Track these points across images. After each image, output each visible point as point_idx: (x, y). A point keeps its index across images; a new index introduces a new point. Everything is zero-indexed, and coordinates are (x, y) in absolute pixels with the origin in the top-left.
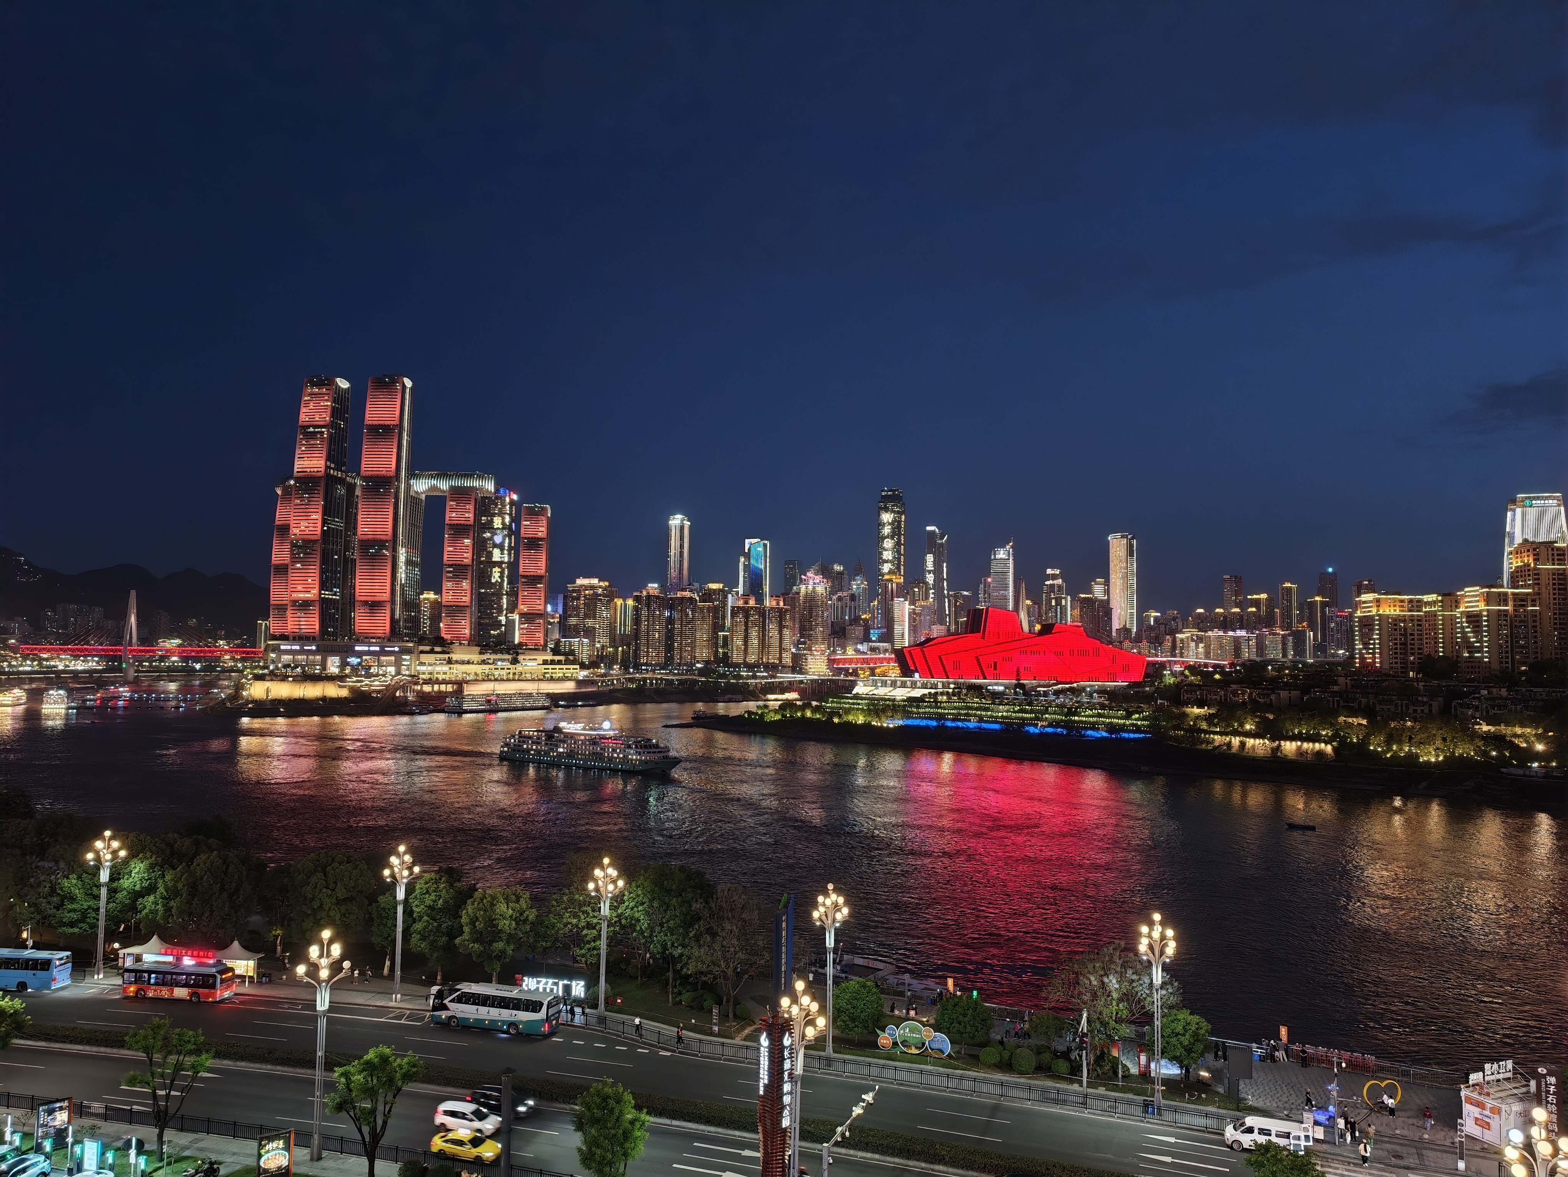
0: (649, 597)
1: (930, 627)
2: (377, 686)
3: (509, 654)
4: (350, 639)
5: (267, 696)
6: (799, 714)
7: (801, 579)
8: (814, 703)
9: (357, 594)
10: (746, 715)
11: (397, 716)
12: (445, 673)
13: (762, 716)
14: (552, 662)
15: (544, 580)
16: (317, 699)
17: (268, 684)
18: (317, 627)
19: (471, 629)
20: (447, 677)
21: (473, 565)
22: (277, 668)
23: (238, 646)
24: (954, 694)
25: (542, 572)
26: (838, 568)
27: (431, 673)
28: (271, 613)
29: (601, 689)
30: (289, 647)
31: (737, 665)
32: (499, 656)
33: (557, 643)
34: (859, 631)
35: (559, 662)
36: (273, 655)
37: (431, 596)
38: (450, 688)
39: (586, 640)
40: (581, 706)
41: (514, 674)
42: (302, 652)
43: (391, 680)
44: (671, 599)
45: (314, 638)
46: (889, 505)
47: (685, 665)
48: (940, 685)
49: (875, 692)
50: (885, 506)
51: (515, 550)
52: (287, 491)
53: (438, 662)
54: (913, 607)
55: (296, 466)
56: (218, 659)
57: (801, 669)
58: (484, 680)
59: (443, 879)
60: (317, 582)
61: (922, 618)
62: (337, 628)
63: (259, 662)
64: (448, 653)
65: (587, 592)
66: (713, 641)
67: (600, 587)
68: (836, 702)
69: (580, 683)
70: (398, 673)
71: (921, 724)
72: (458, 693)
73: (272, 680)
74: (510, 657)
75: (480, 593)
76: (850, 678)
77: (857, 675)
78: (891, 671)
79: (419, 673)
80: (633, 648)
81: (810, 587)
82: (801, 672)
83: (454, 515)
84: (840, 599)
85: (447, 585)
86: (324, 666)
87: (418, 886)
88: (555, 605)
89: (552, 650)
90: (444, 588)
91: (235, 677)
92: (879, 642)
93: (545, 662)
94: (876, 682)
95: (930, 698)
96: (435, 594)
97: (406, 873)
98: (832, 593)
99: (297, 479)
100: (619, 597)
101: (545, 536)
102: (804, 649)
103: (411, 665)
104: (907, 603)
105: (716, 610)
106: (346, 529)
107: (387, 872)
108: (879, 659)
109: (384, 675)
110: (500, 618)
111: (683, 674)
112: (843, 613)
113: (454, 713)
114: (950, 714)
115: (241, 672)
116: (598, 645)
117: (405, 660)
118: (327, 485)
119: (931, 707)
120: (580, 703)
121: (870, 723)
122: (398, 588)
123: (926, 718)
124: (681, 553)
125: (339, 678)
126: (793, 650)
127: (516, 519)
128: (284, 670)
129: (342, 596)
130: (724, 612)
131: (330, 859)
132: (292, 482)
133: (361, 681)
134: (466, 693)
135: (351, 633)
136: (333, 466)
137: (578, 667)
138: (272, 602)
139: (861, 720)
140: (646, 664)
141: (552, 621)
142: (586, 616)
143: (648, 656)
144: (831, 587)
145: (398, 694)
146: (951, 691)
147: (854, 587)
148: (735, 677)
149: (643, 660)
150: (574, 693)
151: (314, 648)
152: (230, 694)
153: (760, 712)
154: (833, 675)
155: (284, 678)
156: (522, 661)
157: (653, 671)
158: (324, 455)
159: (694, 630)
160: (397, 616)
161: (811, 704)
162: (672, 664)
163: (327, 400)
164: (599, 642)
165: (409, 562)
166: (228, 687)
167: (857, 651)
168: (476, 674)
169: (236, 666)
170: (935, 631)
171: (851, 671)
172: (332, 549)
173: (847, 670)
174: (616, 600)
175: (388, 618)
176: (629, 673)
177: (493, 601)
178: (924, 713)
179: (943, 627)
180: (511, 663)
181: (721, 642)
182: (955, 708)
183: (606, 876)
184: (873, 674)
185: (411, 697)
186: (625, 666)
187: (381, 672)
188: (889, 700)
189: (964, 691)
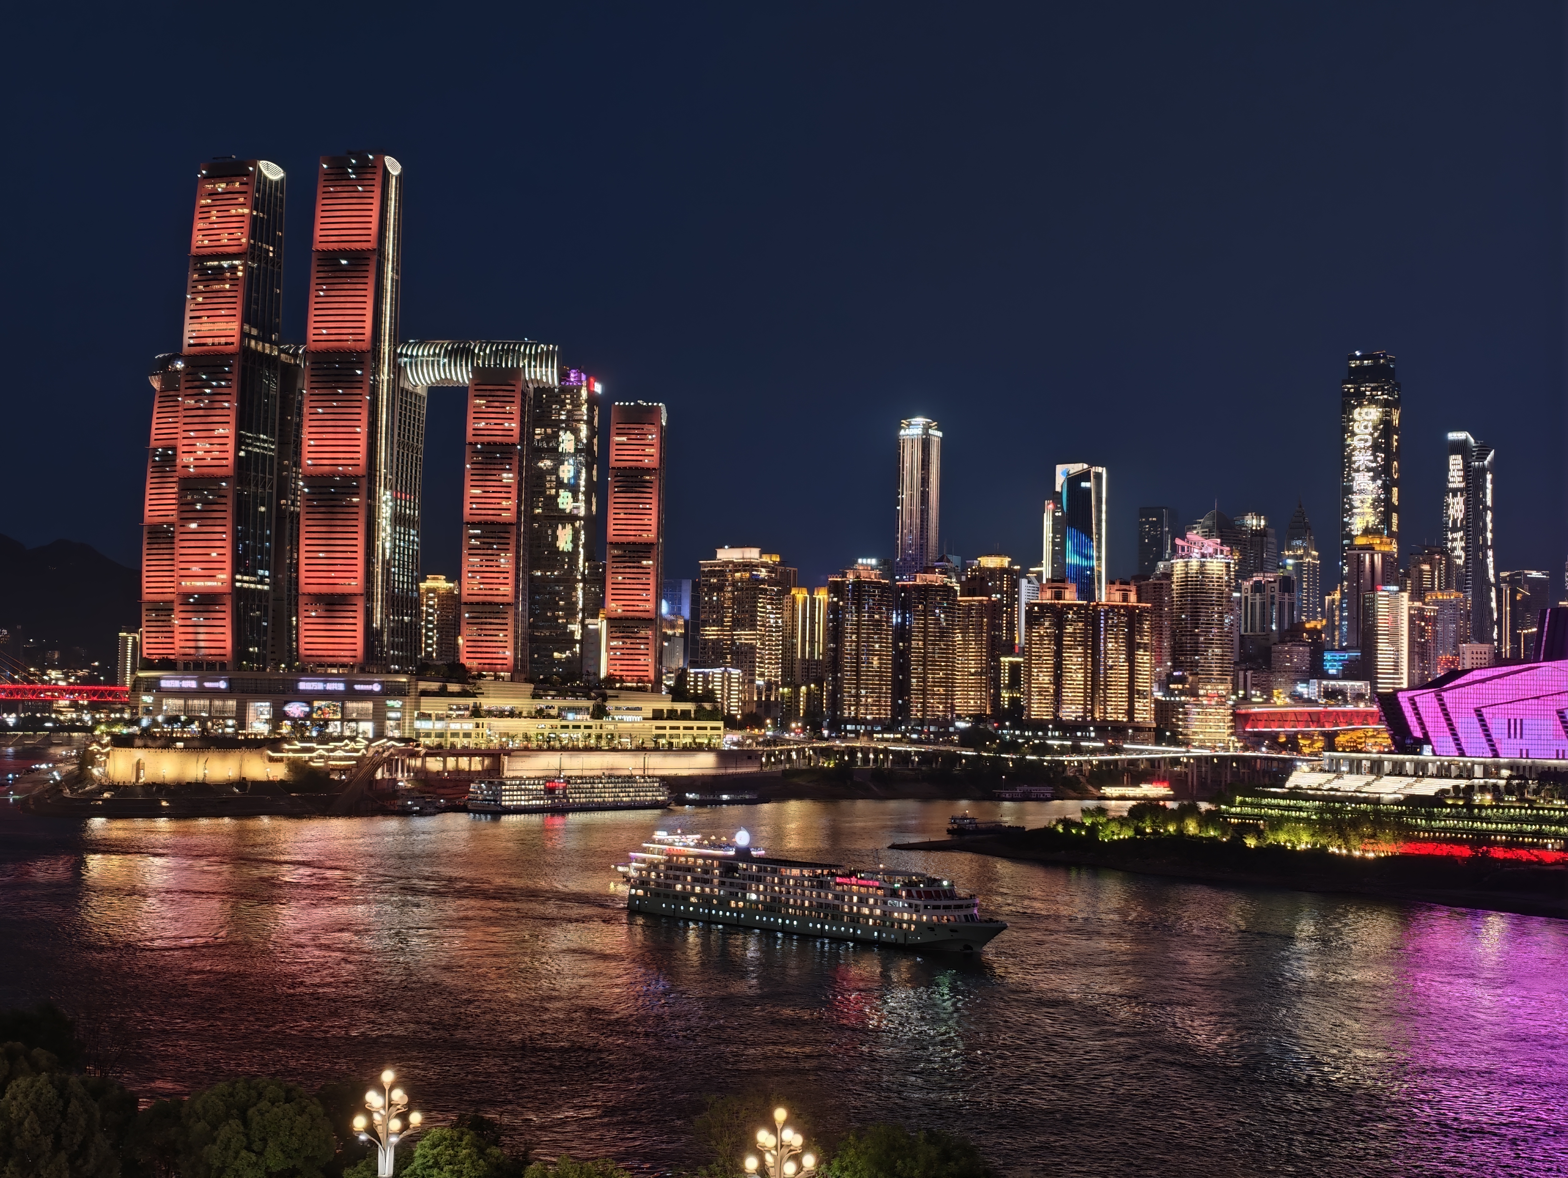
0: (858, 585)
1: (1456, 647)
2: (341, 759)
3: (589, 698)
4: (289, 666)
5: (138, 778)
6: (1171, 828)
7: (1174, 547)
8: (1204, 806)
9: (302, 580)
10: (1060, 829)
11: (379, 818)
12: (467, 735)
13: (1093, 830)
14: (672, 715)
15: (654, 552)
16: (229, 785)
17: (138, 754)
18: (229, 644)
19: (516, 649)
20: (471, 743)
21: (518, 524)
22: (155, 723)
23: (84, 681)
24: (1509, 790)
25: (650, 536)
26: (1253, 522)
27: (440, 735)
28: (144, 618)
29: (766, 769)
30: (176, 684)
31: (1040, 725)
32: (570, 702)
33: (682, 676)
34: (1299, 656)
35: (685, 715)
36: (148, 699)
37: (441, 584)
38: (477, 764)
39: (736, 672)
40: (727, 802)
41: (599, 737)
42: (200, 693)
43: (367, 748)
44: (904, 588)
45: (223, 665)
46: (1367, 389)
47: (933, 722)
48: (1478, 771)
49: (1335, 784)
50: (1357, 390)
51: (596, 489)
52: (171, 381)
53: (454, 714)
54: (1418, 604)
55: (187, 334)
56: (47, 705)
57: (1175, 734)
58: (540, 749)
59: (467, 1138)
60: (228, 558)
61: (1439, 628)
62: (265, 648)
63: (122, 711)
64: (474, 695)
65: (738, 575)
66: (991, 673)
67: (764, 565)
68: (1252, 805)
69: (724, 756)
70: (379, 734)
71: (1437, 853)
72: (493, 774)
73: (146, 746)
74: (590, 704)
75: (532, 578)
76: (1284, 755)
77: (1296, 748)
78: (1371, 741)
79: (418, 735)
80: (827, 687)
81: (1194, 564)
82: (1174, 741)
83: (482, 425)
84: (1258, 587)
85: (471, 562)
86: (242, 723)
87: (418, 1152)
88: (676, 604)
89: (671, 690)
90: (465, 568)
91: (79, 740)
92: (1345, 677)
93: (658, 715)
94: (1338, 764)
95: (1456, 797)
96: (448, 580)
97: (395, 1125)
98: (1243, 573)
99: (188, 359)
100: (800, 586)
101: (656, 465)
102: (1182, 693)
103: (403, 718)
104: (1405, 595)
105: (994, 610)
106: (282, 454)
107: (359, 1123)
108: (1345, 713)
109: (353, 739)
110: (572, 627)
111: (928, 742)
112: (1266, 620)
113: (485, 813)
114: (1502, 832)
115: (91, 730)
116: (760, 682)
117: (393, 709)
118: (244, 370)
119: (1458, 817)
120: (725, 797)
121: (1324, 848)
122: (378, 569)
123: (1446, 841)
124: (925, 497)
125: (273, 743)
126: (1159, 695)
127: (602, 432)
128: (167, 728)
129: (274, 584)
130: (1011, 615)
131: (253, 1093)
132: (180, 365)
133: (311, 750)
134: (507, 774)
135: (292, 655)
136: (254, 332)
137: (721, 724)
138: (146, 597)
139: (1304, 842)
140: (855, 721)
141: (670, 632)
142: (737, 624)
143: (858, 704)
144: (1239, 563)
145: (379, 775)
146: (1502, 783)
147: (1290, 561)
148: (1035, 750)
149: (849, 712)
150: (714, 777)
151: (222, 685)
152: (70, 773)
153: (1088, 822)
154: (1245, 748)
155: (167, 743)
156: (613, 712)
157: (869, 734)
158: (238, 312)
159: (949, 653)
160: (376, 624)
161: (1197, 808)
162: (907, 720)
163: (242, 205)
164: (762, 675)
165: (398, 519)
166: (66, 760)
167: (1298, 698)
168: (527, 737)
169: (81, 720)
170: (1468, 656)
171: (1282, 739)
172: (256, 495)
173: (1274, 737)
174: (794, 591)
175: (360, 627)
176: (822, 738)
177: (558, 593)
178: (1445, 829)
179: (1485, 647)
180: (593, 717)
181: (1005, 679)
182: (1512, 820)
183: (781, 1145)
184: (1331, 746)
185: (403, 781)
186: (813, 721)
187: (347, 733)
188: (1366, 800)
189: (1532, 784)
